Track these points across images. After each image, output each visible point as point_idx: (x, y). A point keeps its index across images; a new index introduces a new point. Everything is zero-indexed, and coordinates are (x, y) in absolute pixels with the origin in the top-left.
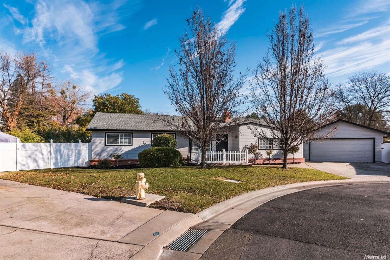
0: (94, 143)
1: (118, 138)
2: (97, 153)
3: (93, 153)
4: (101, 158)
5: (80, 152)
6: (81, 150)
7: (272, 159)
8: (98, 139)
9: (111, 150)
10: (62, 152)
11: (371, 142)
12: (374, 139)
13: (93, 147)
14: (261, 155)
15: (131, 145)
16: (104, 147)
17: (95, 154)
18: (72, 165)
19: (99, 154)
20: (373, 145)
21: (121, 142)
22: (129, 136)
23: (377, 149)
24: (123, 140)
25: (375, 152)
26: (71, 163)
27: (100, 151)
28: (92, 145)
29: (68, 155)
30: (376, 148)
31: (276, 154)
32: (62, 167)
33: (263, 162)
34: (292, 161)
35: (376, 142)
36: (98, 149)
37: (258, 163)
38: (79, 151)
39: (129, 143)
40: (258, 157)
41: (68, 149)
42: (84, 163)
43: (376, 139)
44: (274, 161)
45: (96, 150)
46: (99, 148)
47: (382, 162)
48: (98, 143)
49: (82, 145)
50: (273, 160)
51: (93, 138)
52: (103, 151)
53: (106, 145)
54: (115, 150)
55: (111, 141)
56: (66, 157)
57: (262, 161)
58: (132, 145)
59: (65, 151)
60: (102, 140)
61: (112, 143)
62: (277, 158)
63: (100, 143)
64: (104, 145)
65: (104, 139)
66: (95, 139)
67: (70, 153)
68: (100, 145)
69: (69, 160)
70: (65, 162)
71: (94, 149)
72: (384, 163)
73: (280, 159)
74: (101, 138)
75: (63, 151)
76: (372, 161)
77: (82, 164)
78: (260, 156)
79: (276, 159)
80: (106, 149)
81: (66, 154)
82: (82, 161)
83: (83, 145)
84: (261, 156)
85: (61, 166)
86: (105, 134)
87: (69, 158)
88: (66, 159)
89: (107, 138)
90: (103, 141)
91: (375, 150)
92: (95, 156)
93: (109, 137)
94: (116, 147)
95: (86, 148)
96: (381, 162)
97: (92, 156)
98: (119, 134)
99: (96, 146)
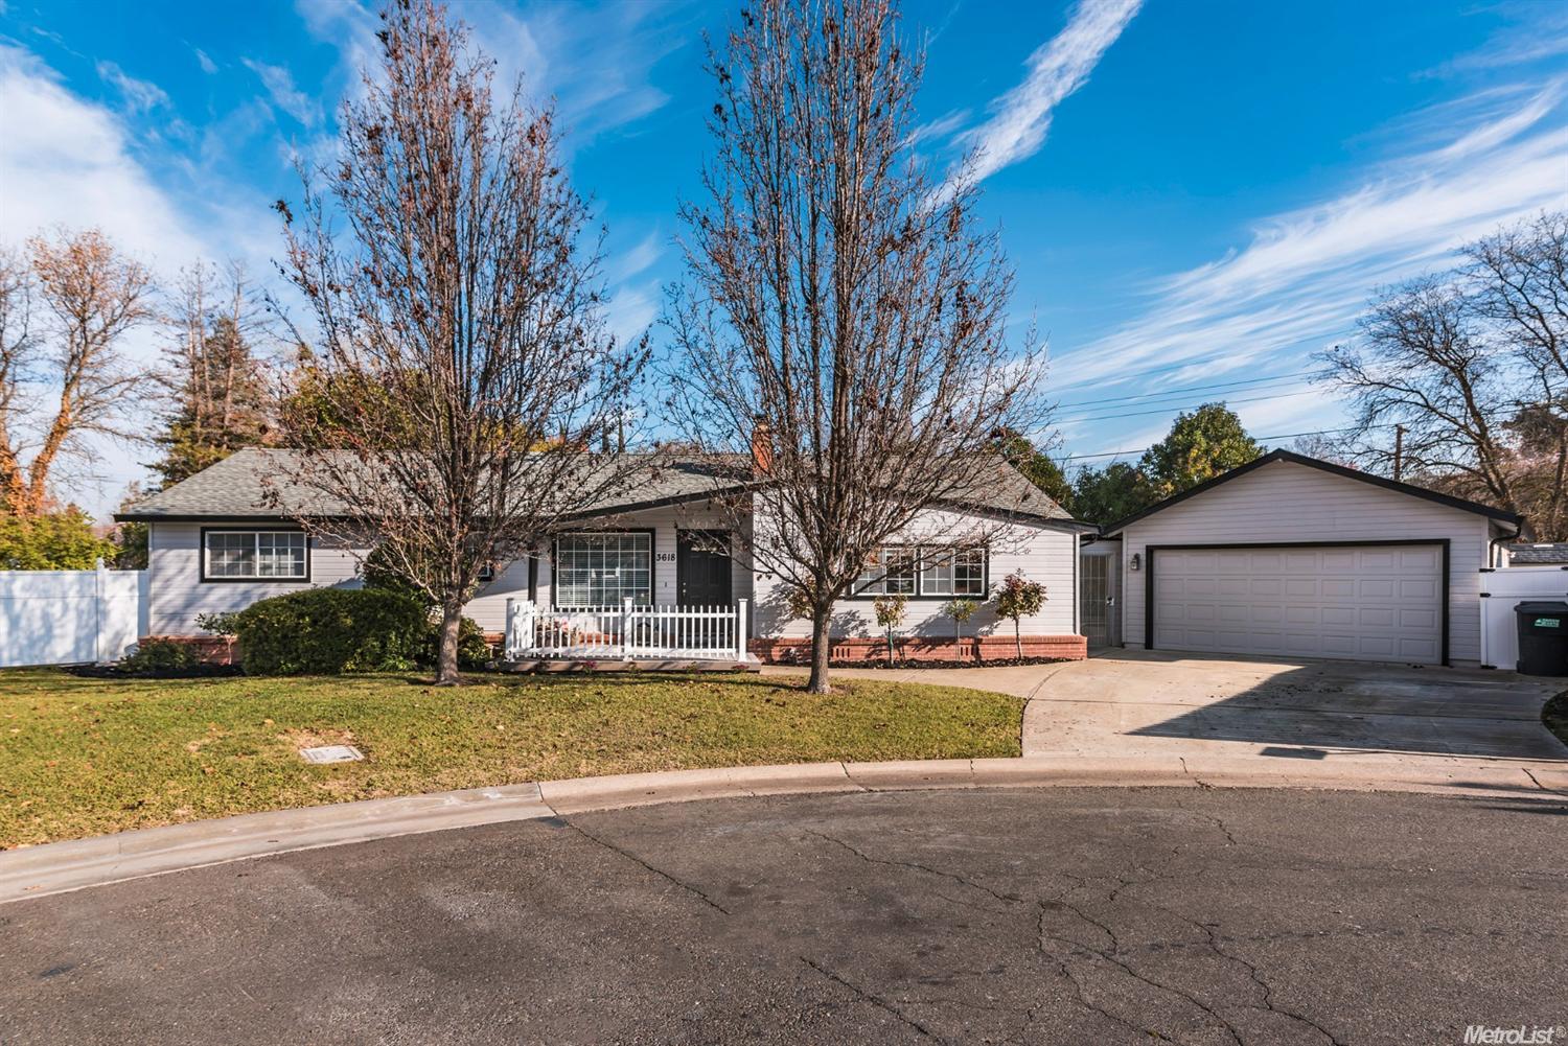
0: (158, 569)
1: (253, 552)
2: (170, 611)
3: (152, 609)
4: (184, 631)
5: (101, 607)
6: (107, 596)
7: (917, 641)
8: (173, 553)
9: (222, 599)
10: (18, 606)
11: (1430, 559)
12: (1445, 544)
13: (155, 586)
14: (862, 623)
15: (305, 577)
16: (195, 588)
17: (159, 612)
18: (64, 657)
19: (177, 616)
20: (1441, 577)
21: (265, 568)
22: (297, 540)
23: (1458, 597)
24: (273, 559)
25: (1451, 611)
26: (62, 650)
27: (180, 602)
28: (152, 578)
29: (46, 616)
30: (1451, 590)
31: (938, 619)
32: (17, 664)
33: (868, 656)
34: (1010, 652)
35: (1453, 561)
36: (173, 596)
37: (846, 659)
38: (98, 601)
39: (298, 569)
40: (848, 633)
41: (46, 595)
42: (122, 650)
43: (1453, 546)
44: (924, 651)
45: (167, 598)
46: (177, 592)
47: (1483, 663)
48: (170, 571)
49: (109, 579)
50: (918, 647)
51: (154, 549)
52: (191, 602)
53: (203, 580)
54: (239, 598)
55: (226, 560)
56: (37, 624)
57: (865, 650)
58: (308, 580)
59: (31, 603)
60: (188, 559)
61: (232, 568)
62: (941, 635)
63: (182, 570)
64: (197, 579)
65: (196, 553)
66: (162, 555)
67: (57, 610)
68: (180, 578)
69: (49, 635)
70: (32, 643)
71: (156, 597)
72: (1493, 668)
73: (953, 641)
74: (184, 552)
75: (25, 604)
76: (1437, 658)
77: (113, 654)
78: (856, 627)
79: (935, 642)
80: (205, 595)
81: (38, 613)
82: (111, 641)
83: (115, 579)
84: (861, 628)
85: (12, 660)
86: (198, 535)
87: (49, 629)
88: (36, 634)
89: (207, 552)
90: (194, 565)
91: (1451, 604)
92: (162, 623)
93: (218, 547)
94: (243, 587)
95: (132, 588)
96: (1476, 665)
97: (152, 622)
98: (257, 534)
99: (168, 580)
